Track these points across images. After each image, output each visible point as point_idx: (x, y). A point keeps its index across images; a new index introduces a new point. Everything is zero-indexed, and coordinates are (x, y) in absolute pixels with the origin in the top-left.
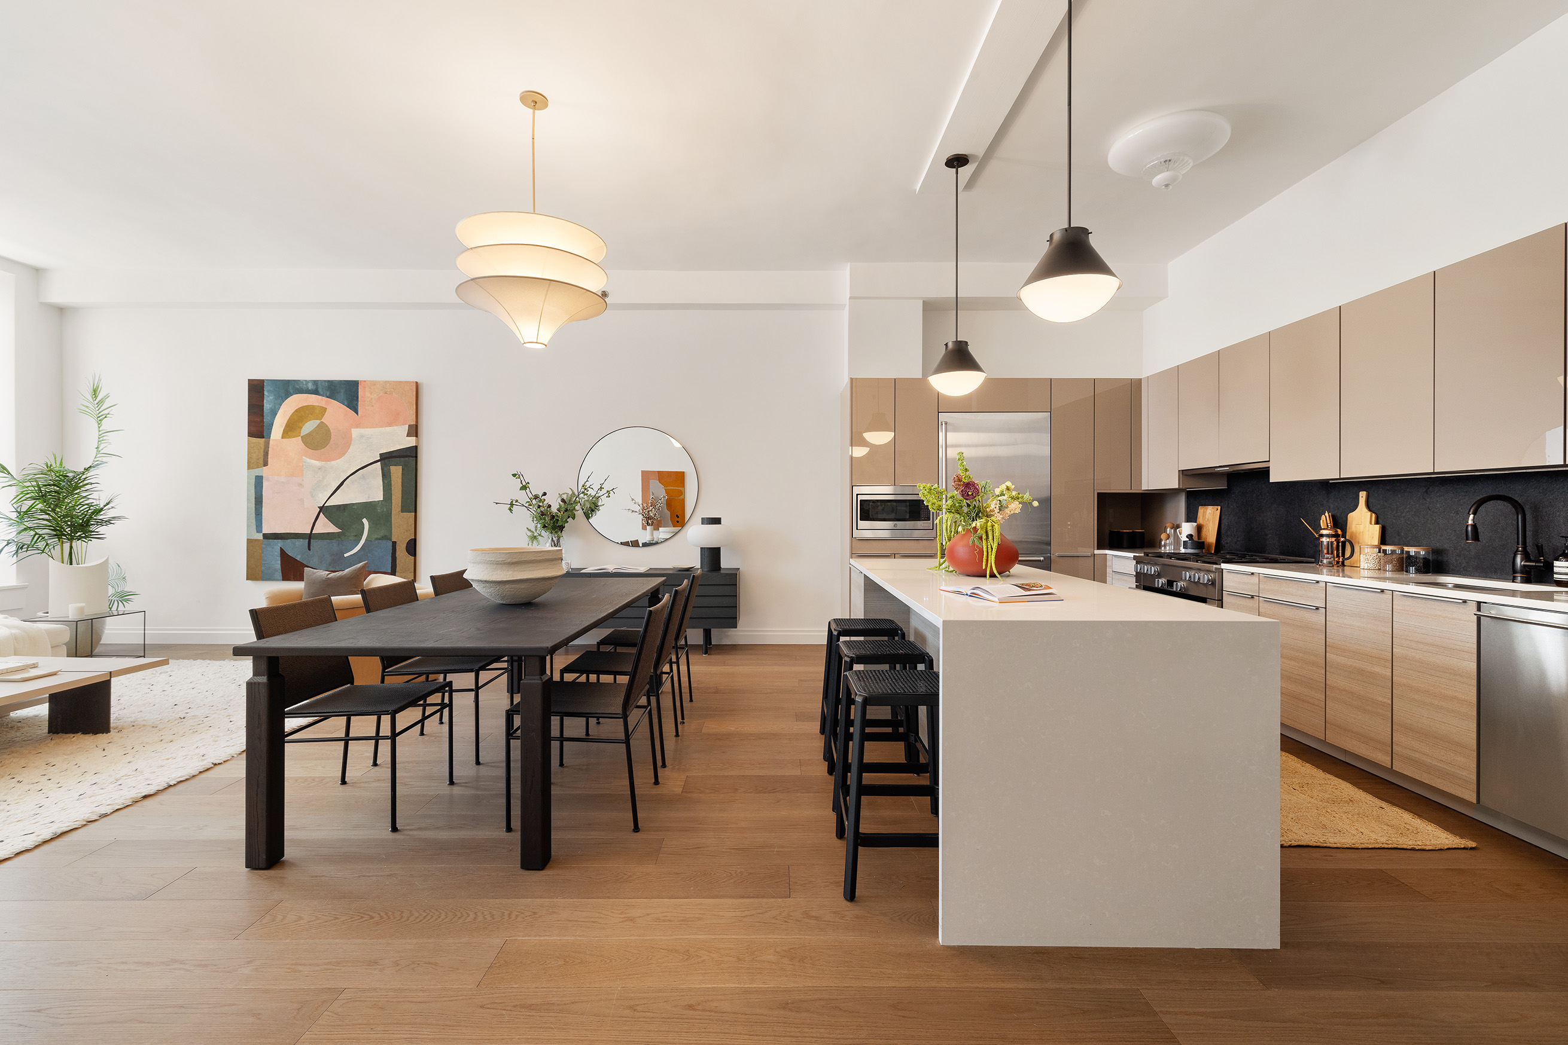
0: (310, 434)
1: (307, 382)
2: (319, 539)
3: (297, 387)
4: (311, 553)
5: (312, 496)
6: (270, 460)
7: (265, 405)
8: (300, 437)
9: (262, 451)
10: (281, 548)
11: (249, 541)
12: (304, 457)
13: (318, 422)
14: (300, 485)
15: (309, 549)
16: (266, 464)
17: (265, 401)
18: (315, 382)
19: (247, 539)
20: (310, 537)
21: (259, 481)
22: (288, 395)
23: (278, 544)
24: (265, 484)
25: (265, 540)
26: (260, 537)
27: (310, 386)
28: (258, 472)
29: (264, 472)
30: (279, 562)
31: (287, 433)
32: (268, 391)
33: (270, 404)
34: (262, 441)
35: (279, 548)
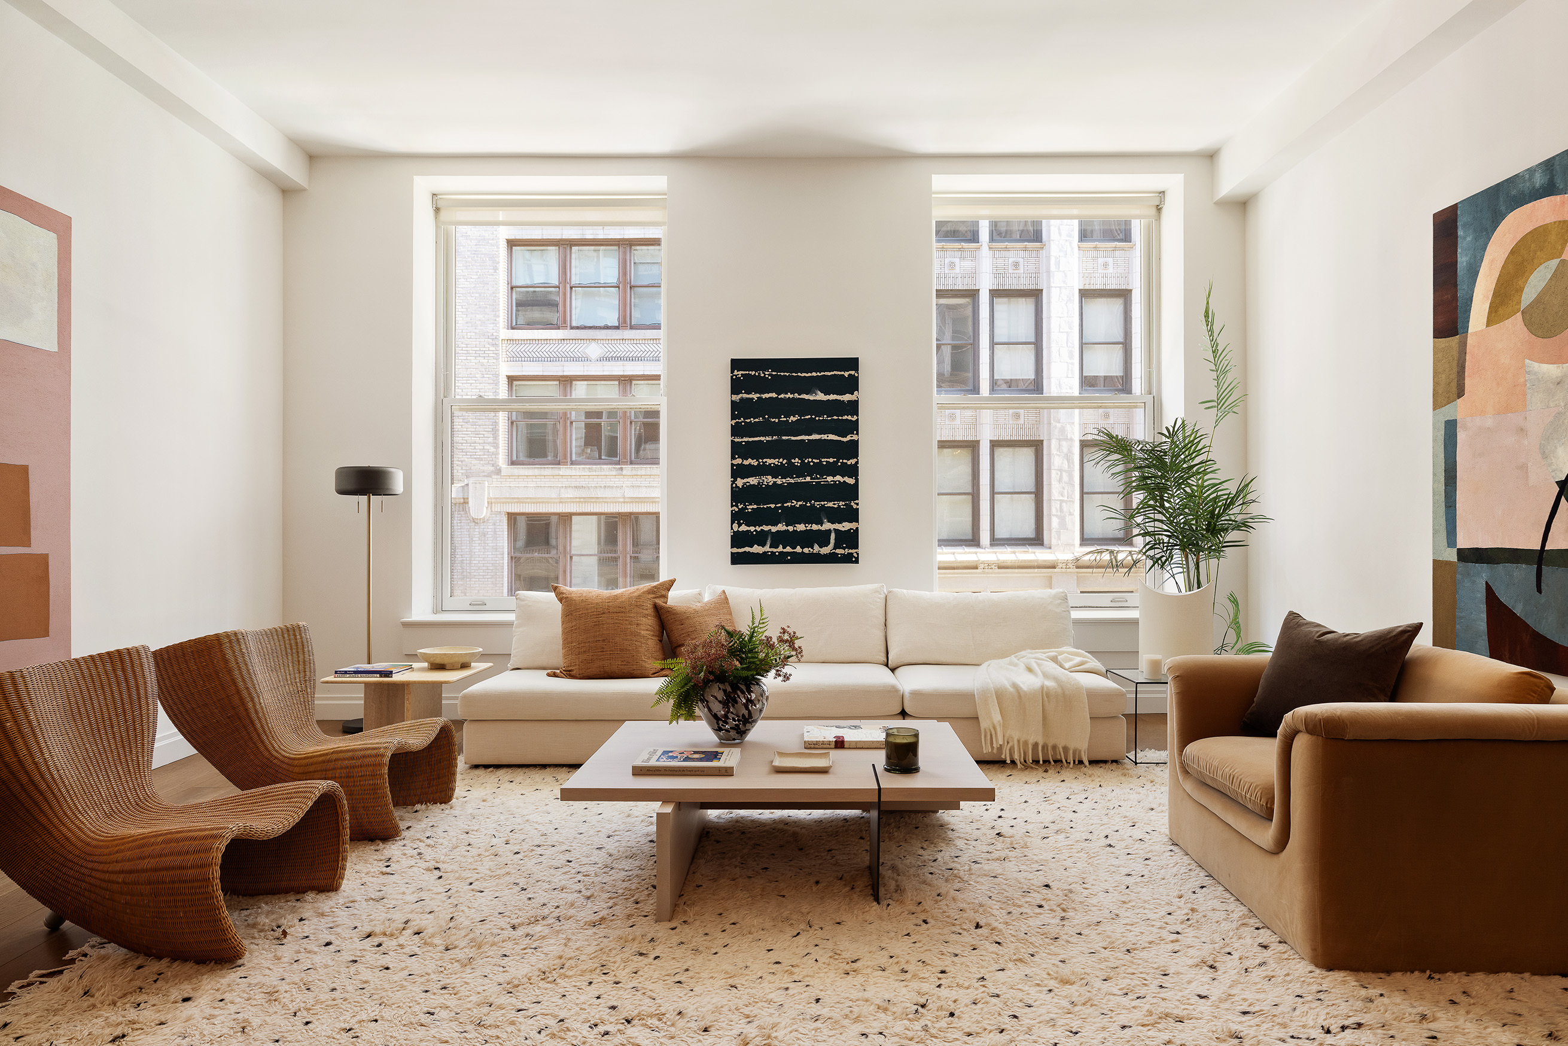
0: (1538, 301)
1: (1531, 171)
2: (1559, 566)
3: (1514, 192)
4: (1543, 599)
5: (1545, 456)
6: (1468, 382)
7: (1459, 260)
8: (1519, 315)
9: (1455, 364)
10: (1487, 583)
11: (1438, 565)
12: (1527, 361)
13: (1554, 263)
14: (1521, 430)
15: (1539, 590)
16: (1460, 393)
17: (1459, 250)
18: (1548, 165)
19: (1434, 561)
20: (1540, 558)
21: (1450, 429)
22: (1497, 219)
23: (1483, 574)
24: (1461, 436)
25: (1461, 564)
26: (1451, 556)
27: (1539, 180)
28: (1448, 412)
29: (1460, 409)
30: (1484, 616)
31: (1496, 312)
32: (1464, 226)
33: (1466, 255)
34: (1454, 341)
35: (1484, 583)
